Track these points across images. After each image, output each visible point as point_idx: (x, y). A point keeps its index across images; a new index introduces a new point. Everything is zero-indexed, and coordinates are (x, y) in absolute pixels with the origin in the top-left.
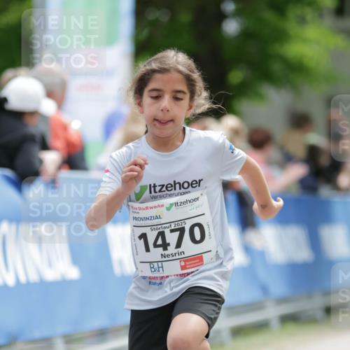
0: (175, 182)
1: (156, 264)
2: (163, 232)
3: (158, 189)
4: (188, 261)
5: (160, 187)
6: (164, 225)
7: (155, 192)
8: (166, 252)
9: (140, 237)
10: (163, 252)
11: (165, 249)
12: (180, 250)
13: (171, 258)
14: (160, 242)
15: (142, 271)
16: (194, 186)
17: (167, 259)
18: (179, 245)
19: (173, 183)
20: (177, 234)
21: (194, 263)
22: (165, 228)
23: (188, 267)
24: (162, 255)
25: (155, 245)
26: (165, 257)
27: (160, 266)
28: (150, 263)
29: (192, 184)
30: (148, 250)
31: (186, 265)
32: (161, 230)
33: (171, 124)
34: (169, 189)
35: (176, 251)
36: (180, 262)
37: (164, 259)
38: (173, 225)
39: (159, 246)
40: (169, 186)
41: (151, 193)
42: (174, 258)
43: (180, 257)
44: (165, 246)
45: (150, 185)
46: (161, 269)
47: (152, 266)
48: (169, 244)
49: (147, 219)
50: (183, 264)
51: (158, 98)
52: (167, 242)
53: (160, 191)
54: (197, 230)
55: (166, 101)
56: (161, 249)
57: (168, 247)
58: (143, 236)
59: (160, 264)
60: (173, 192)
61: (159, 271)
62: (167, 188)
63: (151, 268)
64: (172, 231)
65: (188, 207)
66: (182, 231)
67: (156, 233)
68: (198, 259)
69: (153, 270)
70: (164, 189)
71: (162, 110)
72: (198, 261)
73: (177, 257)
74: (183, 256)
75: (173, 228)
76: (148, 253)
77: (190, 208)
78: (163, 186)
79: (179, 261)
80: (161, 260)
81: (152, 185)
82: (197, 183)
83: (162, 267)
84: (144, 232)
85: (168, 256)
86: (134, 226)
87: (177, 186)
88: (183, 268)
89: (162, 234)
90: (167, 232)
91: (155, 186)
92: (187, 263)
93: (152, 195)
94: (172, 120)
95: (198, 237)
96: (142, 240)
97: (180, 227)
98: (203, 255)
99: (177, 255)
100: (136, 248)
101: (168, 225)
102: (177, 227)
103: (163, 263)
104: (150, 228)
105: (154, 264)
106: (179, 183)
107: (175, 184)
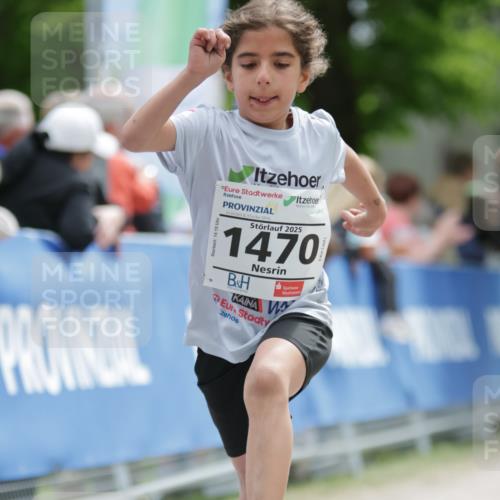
0: (290, 173)
1: (239, 277)
2: (268, 234)
3: (267, 177)
4: (287, 285)
5: (271, 176)
6: (271, 225)
8: (262, 264)
9: (227, 233)
10: (257, 263)
11: (262, 259)
12: (282, 266)
13: (264, 275)
14: (258, 247)
15: (211, 280)
16: (313, 184)
17: (259, 273)
18: (282, 259)
19: (287, 175)
20: (286, 242)
21: (293, 291)
22: (272, 229)
23: (284, 293)
24: (254, 266)
25: (249, 250)
26: (257, 270)
27: (246, 280)
28: (232, 272)
29: (311, 181)
30: (234, 252)
31: (282, 290)
32: (266, 230)
33: (274, 103)
35: (276, 266)
36: (277, 283)
37: (254, 273)
38: (285, 227)
39: (255, 252)
40: (282, 177)
42: (271, 275)
43: (280, 276)
44: (263, 254)
45: (258, 169)
46: (245, 285)
47: (232, 277)
48: (269, 254)
49: (251, 208)
50: (279, 287)
51: (251, 66)
52: (269, 250)
53: (269, 181)
55: (265, 70)
56: (255, 257)
57: (267, 258)
58: (235, 233)
59: (246, 278)
61: (241, 287)
62: (279, 179)
63: (230, 279)
64: (281, 236)
66: (293, 239)
67: (256, 232)
69: (232, 282)
70: (275, 180)
71: (259, 83)
72: (297, 288)
73: (275, 275)
74: (282, 276)
75: (283, 232)
76: (233, 258)
78: (275, 175)
79: (275, 281)
81: (261, 170)
83: (248, 283)
84: (237, 227)
85: (262, 270)
86: (222, 215)
87: (293, 179)
88: (277, 293)
89: (264, 237)
90: (274, 235)
91: (263, 172)
92: (285, 288)
94: (276, 97)
95: (308, 255)
96: (231, 237)
97: (293, 233)
98: (306, 281)
99: (276, 272)
100: (214, 247)
101: (280, 226)
102: (289, 233)
103: (251, 278)
104: (250, 222)
105: (237, 275)
106: (295, 176)
107: (290, 177)
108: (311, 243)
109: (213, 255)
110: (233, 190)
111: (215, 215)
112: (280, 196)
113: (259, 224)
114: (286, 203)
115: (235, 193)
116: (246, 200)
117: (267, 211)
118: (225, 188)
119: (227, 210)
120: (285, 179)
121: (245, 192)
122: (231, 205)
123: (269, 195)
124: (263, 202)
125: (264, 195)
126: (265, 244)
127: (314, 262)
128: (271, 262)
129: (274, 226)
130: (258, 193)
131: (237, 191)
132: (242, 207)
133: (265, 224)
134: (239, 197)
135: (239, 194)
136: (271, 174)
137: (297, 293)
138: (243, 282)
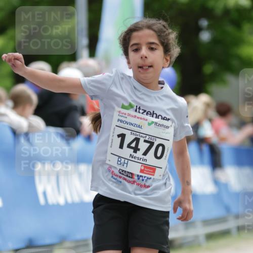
0: (153, 112)
1: (123, 160)
2: (139, 139)
6: (141, 134)
7: (139, 112)
8: (135, 155)
9: (119, 136)
10: (133, 154)
11: (135, 152)
12: (145, 157)
13: (136, 160)
14: (133, 145)
15: (109, 160)
17: (133, 159)
18: (145, 154)
20: (148, 145)
21: (150, 172)
22: (141, 136)
23: (145, 172)
24: (131, 155)
25: (129, 146)
26: (132, 158)
28: (120, 157)
30: (121, 147)
31: (144, 170)
32: (138, 137)
34: (149, 115)
35: (142, 157)
36: (142, 166)
37: (131, 159)
38: (148, 137)
39: (132, 148)
40: (149, 113)
41: (136, 111)
42: (139, 161)
43: (143, 162)
44: (136, 149)
46: (125, 165)
47: (120, 160)
48: (139, 150)
49: (131, 124)
50: (143, 168)
52: (139, 147)
53: (142, 113)
56: (132, 150)
57: (138, 152)
58: (122, 136)
59: (126, 161)
61: (123, 166)
62: (147, 113)
63: (118, 161)
64: (145, 141)
65: (162, 129)
66: (152, 144)
67: (133, 137)
69: (119, 163)
70: (145, 113)
72: (152, 171)
73: (141, 161)
74: (145, 163)
75: (147, 139)
76: (121, 149)
78: (145, 111)
79: (141, 164)
80: (129, 158)
81: (138, 107)
82: (167, 119)
83: (127, 164)
84: (124, 133)
85: (135, 157)
86: (117, 126)
87: (155, 115)
88: (142, 171)
89: (137, 140)
90: (142, 140)
92: (146, 169)
95: (159, 154)
96: (120, 138)
97: (152, 141)
98: (156, 168)
99: (142, 160)
100: (112, 142)
101: (145, 135)
102: (150, 140)
103: (129, 161)
104: (131, 131)
107: (153, 114)
108: (160, 148)
109: (111, 147)
110: (123, 113)
111: (113, 126)
112: (146, 120)
113: (135, 133)
114: (149, 124)
115: (124, 115)
116: (129, 119)
117: (139, 127)
118: (119, 112)
119: (119, 124)
120: (151, 114)
121: (129, 115)
122: (121, 121)
123: (141, 118)
124: (137, 122)
125: (138, 118)
126: (137, 144)
127: (162, 159)
128: (139, 154)
130: (135, 116)
131: (125, 114)
132: (127, 123)
133: (138, 134)
134: (126, 117)
135: (126, 116)
136: (143, 110)
137: (152, 174)
138: (124, 163)
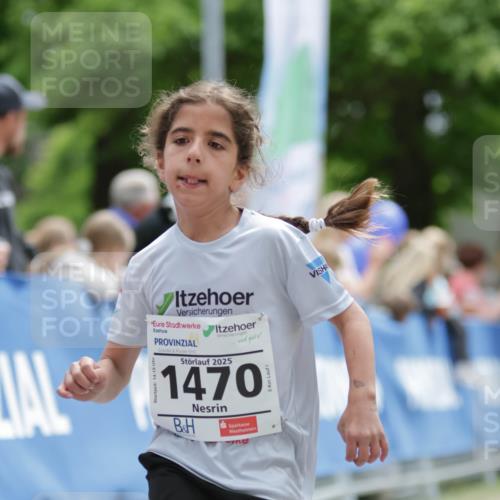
0: (209, 290)
1: (183, 420)
3: (188, 299)
4: (232, 422)
5: (190, 297)
6: (198, 359)
7: (184, 305)
8: (200, 403)
9: (165, 373)
10: (196, 402)
11: (199, 397)
12: (220, 403)
13: (206, 414)
14: (192, 384)
16: (238, 301)
17: (200, 414)
18: (218, 395)
19: (206, 293)
20: (217, 376)
21: (243, 428)
22: (200, 363)
23: (231, 431)
24: (194, 406)
25: (187, 390)
26: (198, 411)
27: (190, 423)
28: (176, 417)
29: (235, 298)
30: (174, 395)
31: (228, 428)
32: (195, 365)
34: (202, 301)
35: (214, 403)
36: (220, 422)
37: (196, 414)
38: (212, 360)
39: (191, 391)
40: (202, 296)
41: (177, 305)
42: (210, 414)
43: (221, 414)
44: (199, 392)
45: (177, 293)
46: (190, 429)
47: (177, 423)
48: (204, 391)
49: (177, 342)
50: (224, 426)
51: (184, 144)
52: (203, 386)
53: (190, 304)
54: (249, 375)
55: (197, 146)
56: (193, 395)
57: (203, 395)
58: (170, 371)
59: (189, 420)
60: (206, 306)
61: (188, 432)
62: (199, 299)
63: (176, 425)
64: (210, 370)
65: (237, 335)
66: (225, 372)
67: (187, 368)
68: (249, 421)
70: (195, 301)
71: (189, 159)
72: (248, 424)
73: (216, 413)
74: (224, 413)
75: (211, 365)
76: (174, 400)
77: (240, 337)
78: (194, 295)
79: (218, 420)
80: (191, 413)
81: (180, 293)
82: (243, 297)
83: (193, 426)
84: (172, 364)
85: (202, 409)
86: (156, 354)
87: (213, 297)
88: (224, 432)
89: (195, 372)
90: (203, 370)
91: (183, 295)
92: (231, 426)
93: (179, 309)
94: (205, 181)
95: (250, 386)
96: (168, 377)
97: (222, 366)
98: (257, 416)
99: (215, 410)
101: (205, 359)
102: (218, 366)
103: (194, 419)
104: (180, 358)
105: (181, 419)
106: (215, 294)
107: (210, 294)
110: (159, 325)
111: (150, 355)
112: (199, 326)
113: (187, 358)
114: (207, 334)
115: (161, 328)
117: (191, 344)
118: (154, 323)
119: (159, 348)
120: (205, 298)
121: (169, 325)
122: (161, 342)
123: (189, 326)
125: (184, 326)
127: (262, 393)
128: (208, 399)
129: (201, 359)
130: (178, 325)
131: (163, 325)
132: (170, 342)
133: (193, 359)
134: (166, 332)
135: (165, 328)
136: (190, 295)
137: (251, 429)
138: (188, 426)
